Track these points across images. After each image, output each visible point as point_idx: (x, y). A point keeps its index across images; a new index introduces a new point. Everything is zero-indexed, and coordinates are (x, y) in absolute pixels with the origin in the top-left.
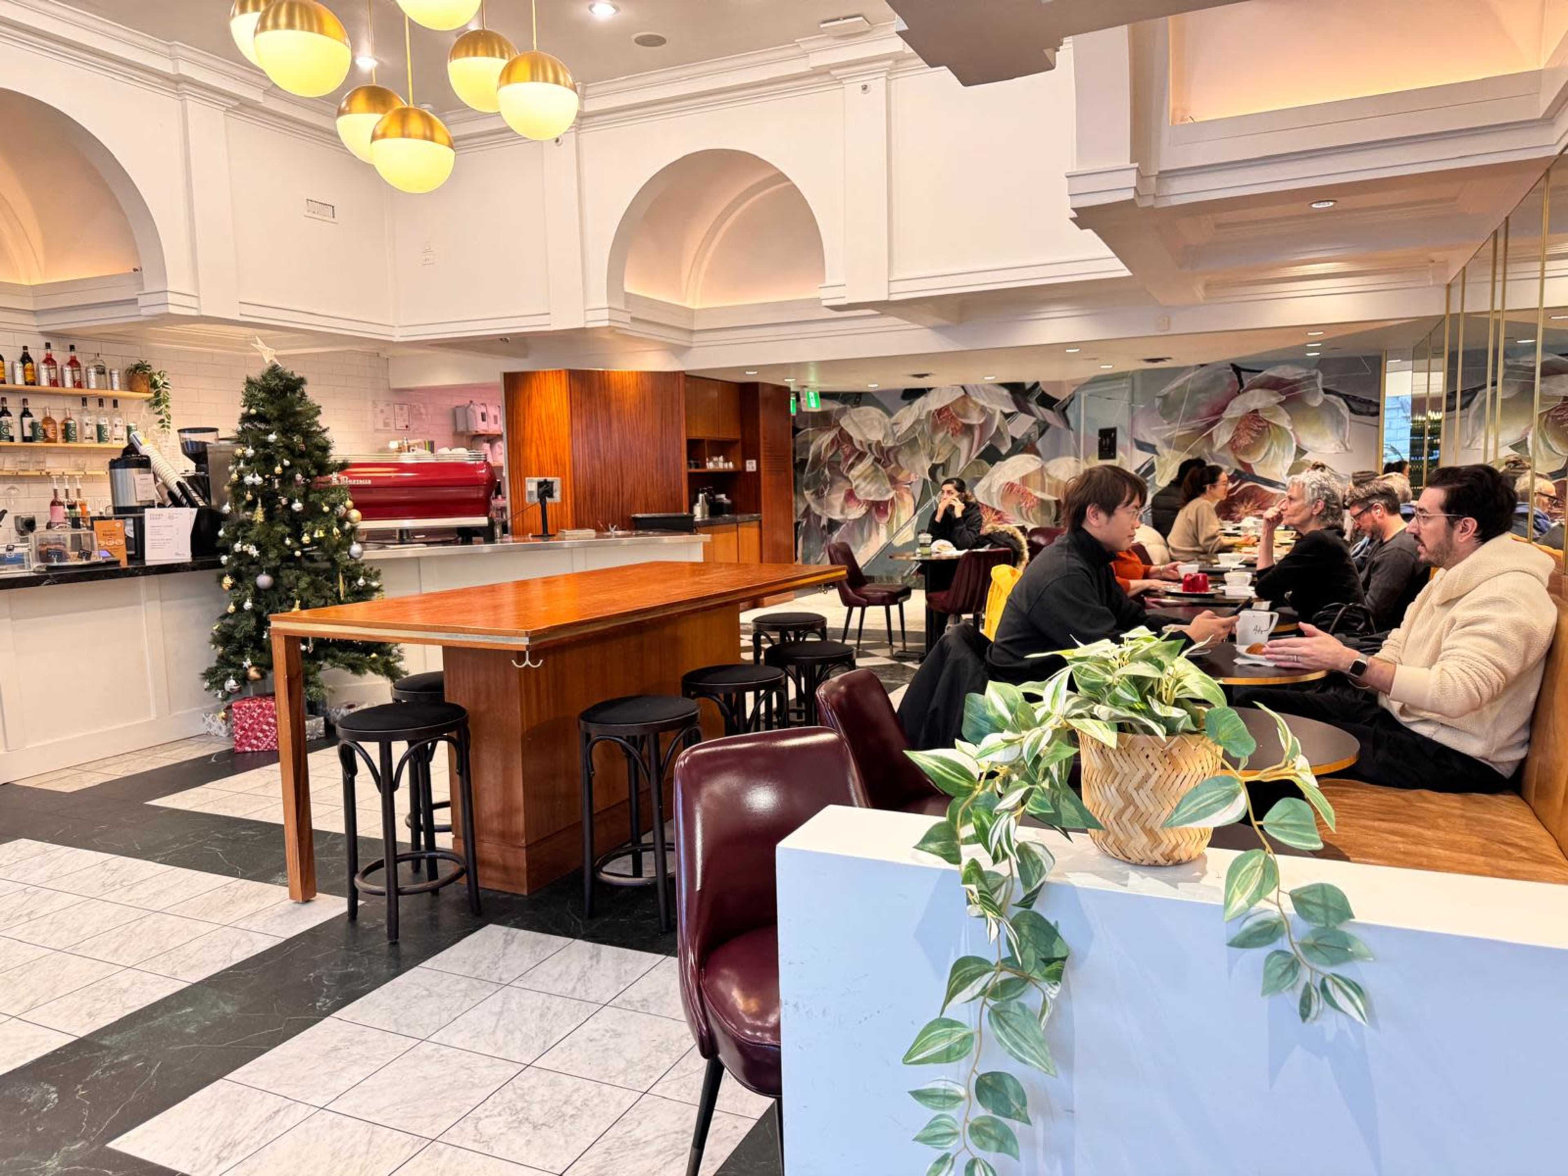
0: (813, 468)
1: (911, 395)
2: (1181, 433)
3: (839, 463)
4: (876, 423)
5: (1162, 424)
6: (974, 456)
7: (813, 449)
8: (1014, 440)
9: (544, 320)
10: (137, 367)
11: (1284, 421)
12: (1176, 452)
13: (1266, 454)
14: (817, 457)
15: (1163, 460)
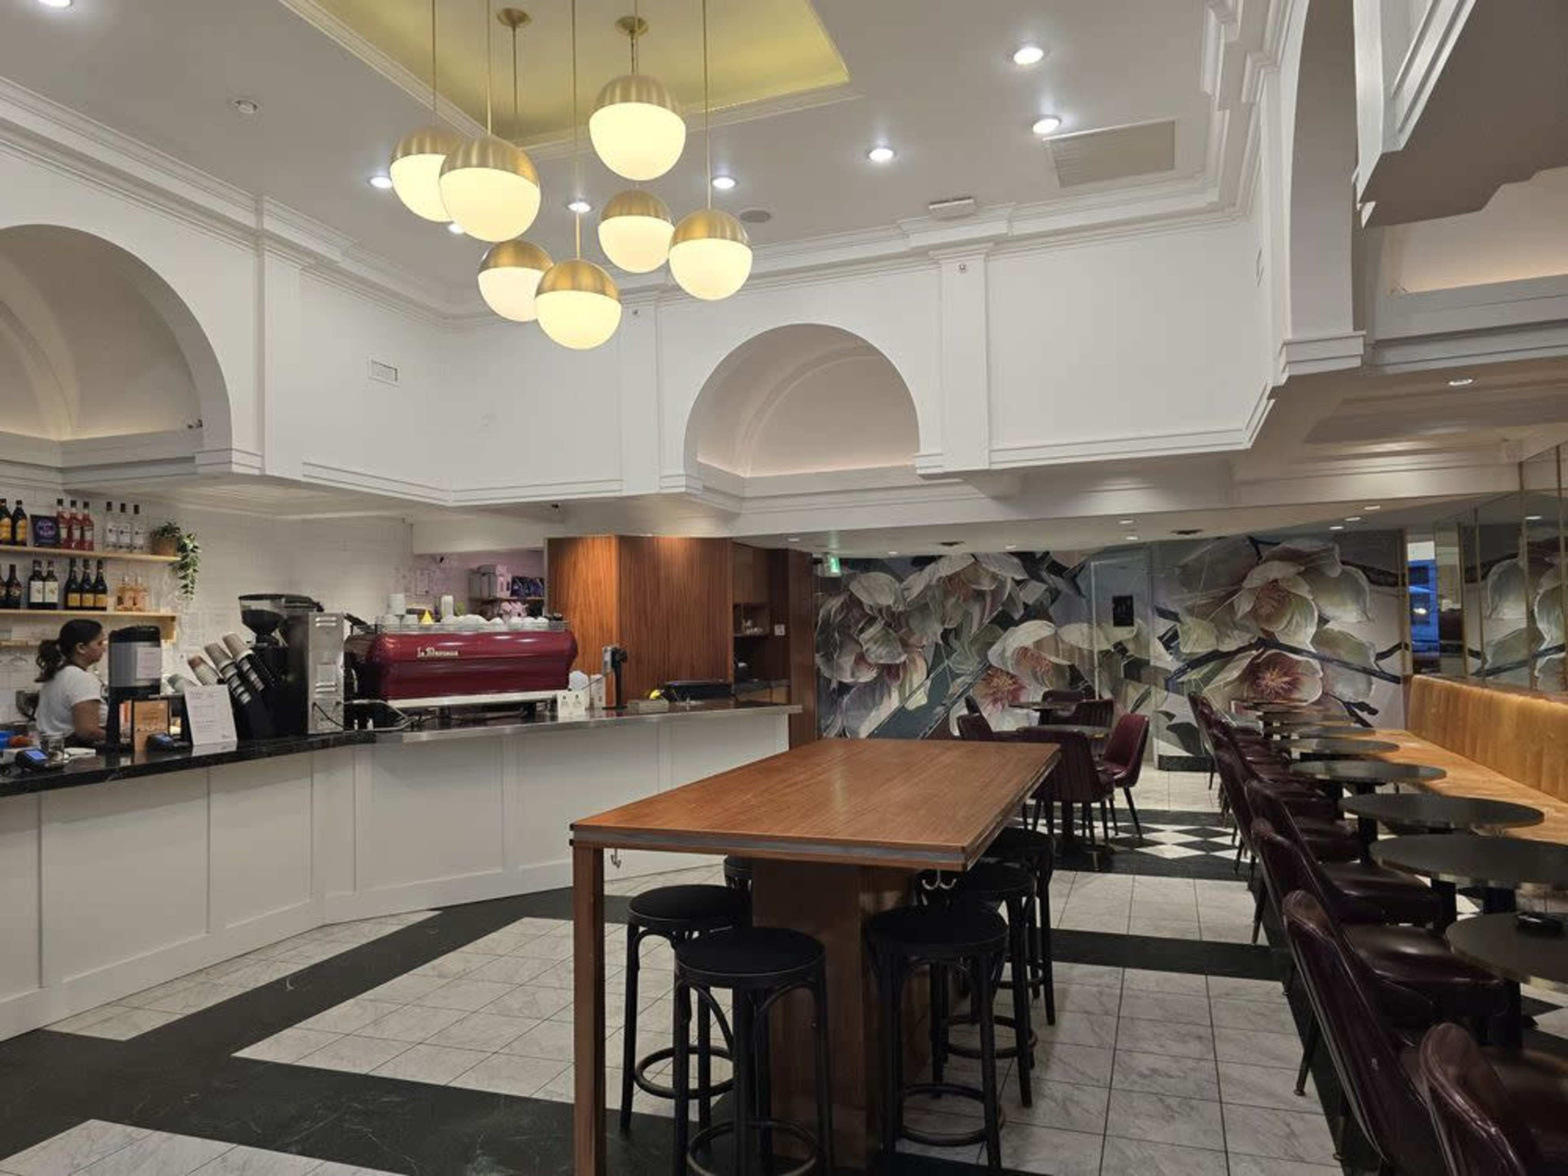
0: (822, 632)
1: (922, 562)
2: (1203, 602)
3: (849, 627)
4: (887, 589)
5: (1182, 592)
6: (986, 621)
7: (822, 613)
8: (1026, 606)
9: (616, 486)
10: (165, 530)
11: (1304, 590)
12: (1199, 621)
13: (1289, 623)
14: (827, 621)
15: (1186, 628)
